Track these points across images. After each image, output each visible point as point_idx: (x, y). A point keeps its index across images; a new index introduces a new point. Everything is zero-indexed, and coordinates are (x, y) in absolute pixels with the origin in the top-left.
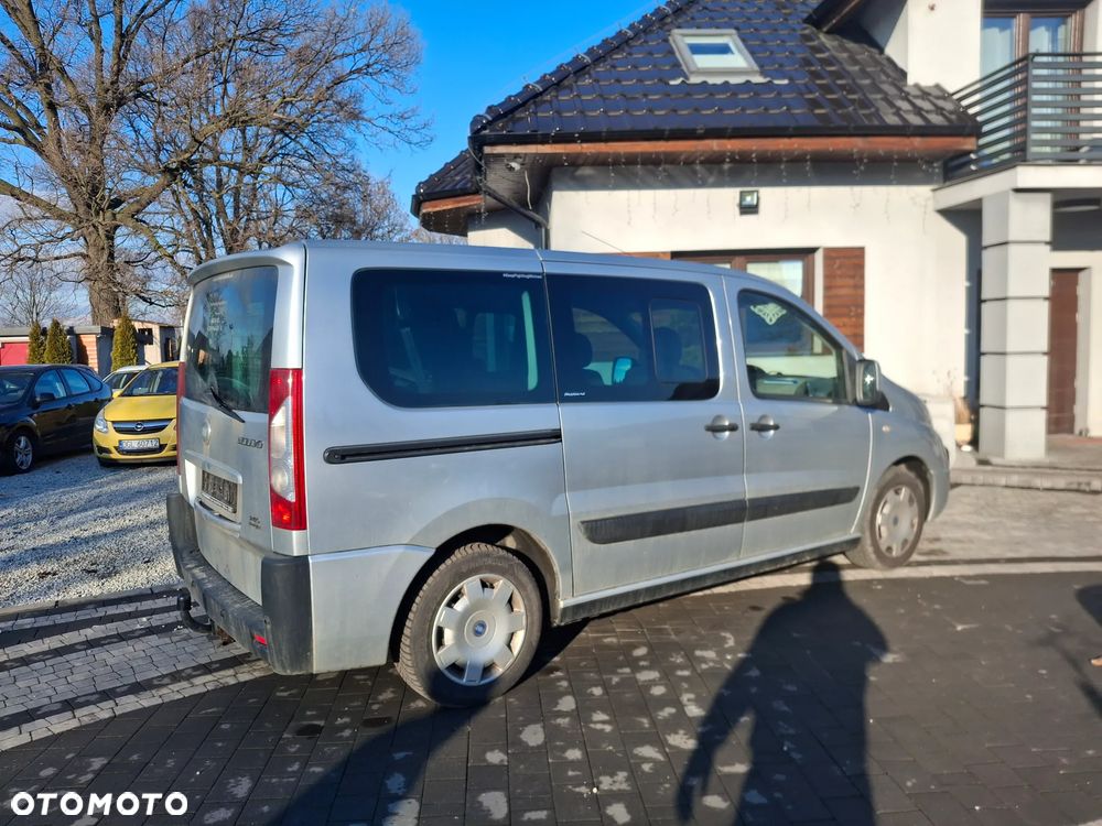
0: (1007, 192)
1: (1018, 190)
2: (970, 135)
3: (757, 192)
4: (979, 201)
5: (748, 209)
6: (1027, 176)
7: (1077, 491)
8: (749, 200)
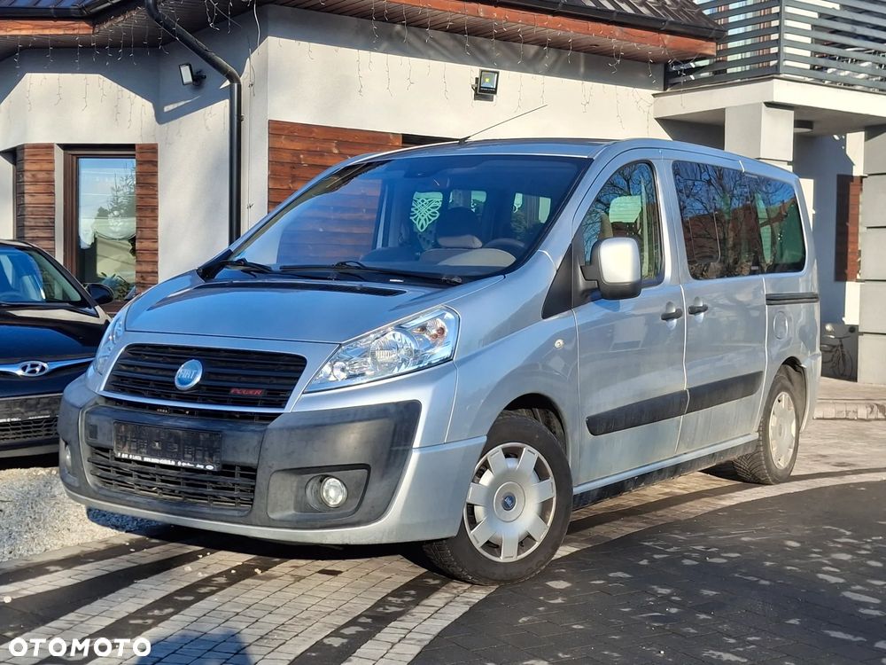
0: (759, 104)
1: (770, 105)
2: (711, 40)
3: (498, 73)
4: (723, 110)
5: (484, 92)
6: (781, 90)
7: (848, 419)
8: (487, 82)
